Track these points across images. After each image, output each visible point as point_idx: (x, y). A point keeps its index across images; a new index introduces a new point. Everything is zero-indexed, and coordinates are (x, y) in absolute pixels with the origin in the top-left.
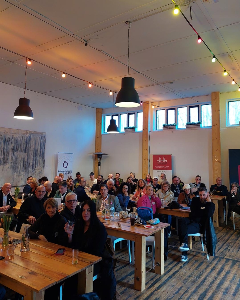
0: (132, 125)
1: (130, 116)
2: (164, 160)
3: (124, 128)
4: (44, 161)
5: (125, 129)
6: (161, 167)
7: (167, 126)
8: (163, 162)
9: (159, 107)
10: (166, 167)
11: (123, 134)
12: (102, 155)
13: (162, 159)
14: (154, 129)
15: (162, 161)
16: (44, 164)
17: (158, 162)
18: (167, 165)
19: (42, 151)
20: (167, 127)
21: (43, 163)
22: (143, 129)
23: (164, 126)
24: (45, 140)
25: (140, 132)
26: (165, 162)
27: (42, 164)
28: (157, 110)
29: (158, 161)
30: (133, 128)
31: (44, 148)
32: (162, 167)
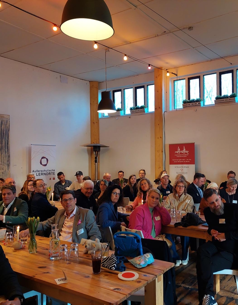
0: (140, 103)
1: (138, 90)
2: (184, 151)
3: (129, 108)
4: (9, 157)
5: (131, 109)
6: (180, 161)
7: (188, 102)
8: (184, 154)
9: (176, 75)
10: (187, 161)
11: (129, 116)
12: (99, 147)
13: (182, 149)
14: (171, 109)
15: (182, 152)
16: (9, 161)
17: (177, 154)
18: (188, 157)
19: (4, 142)
20: (189, 104)
21: (7, 159)
22: (155, 109)
23: (185, 102)
24: (8, 126)
25: (151, 113)
26: (186, 154)
27: (6, 162)
28: (174, 81)
29: (176, 152)
30: (142, 107)
31: (7, 138)
32: (182, 161)
